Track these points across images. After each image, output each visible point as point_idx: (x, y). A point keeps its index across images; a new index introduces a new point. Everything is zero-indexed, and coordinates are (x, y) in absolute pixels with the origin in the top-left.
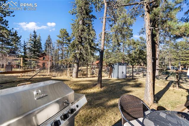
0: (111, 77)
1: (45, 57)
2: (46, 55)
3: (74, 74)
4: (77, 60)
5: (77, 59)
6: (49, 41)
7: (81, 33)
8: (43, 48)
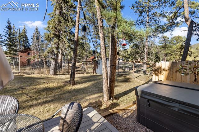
0: (96, 74)
1: (30, 52)
2: (31, 51)
3: (52, 72)
4: (54, 56)
5: (54, 54)
6: (37, 34)
7: (59, 25)
8: (30, 42)
